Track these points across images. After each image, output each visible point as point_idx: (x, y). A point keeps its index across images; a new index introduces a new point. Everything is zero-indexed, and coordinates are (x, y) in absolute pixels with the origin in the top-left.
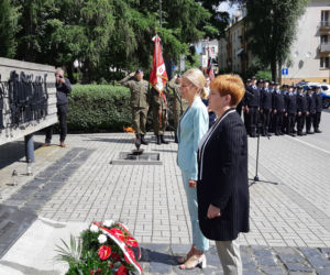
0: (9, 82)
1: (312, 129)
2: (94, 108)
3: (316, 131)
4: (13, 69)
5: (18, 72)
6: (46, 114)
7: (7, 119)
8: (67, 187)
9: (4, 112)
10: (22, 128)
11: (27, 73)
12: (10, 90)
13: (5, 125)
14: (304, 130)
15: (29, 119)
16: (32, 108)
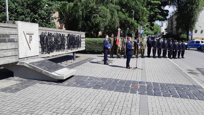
0: (68, 36)
1: (181, 57)
2: (99, 46)
3: (183, 57)
4: (69, 33)
5: (71, 34)
6: (80, 46)
7: (66, 47)
8: (80, 66)
9: (65, 45)
10: (72, 50)
11: (73, 34)
12: (68, 39)
13: (65, 48)
14: (177, 57)
15: (74, 47)
16: (75, 44)
